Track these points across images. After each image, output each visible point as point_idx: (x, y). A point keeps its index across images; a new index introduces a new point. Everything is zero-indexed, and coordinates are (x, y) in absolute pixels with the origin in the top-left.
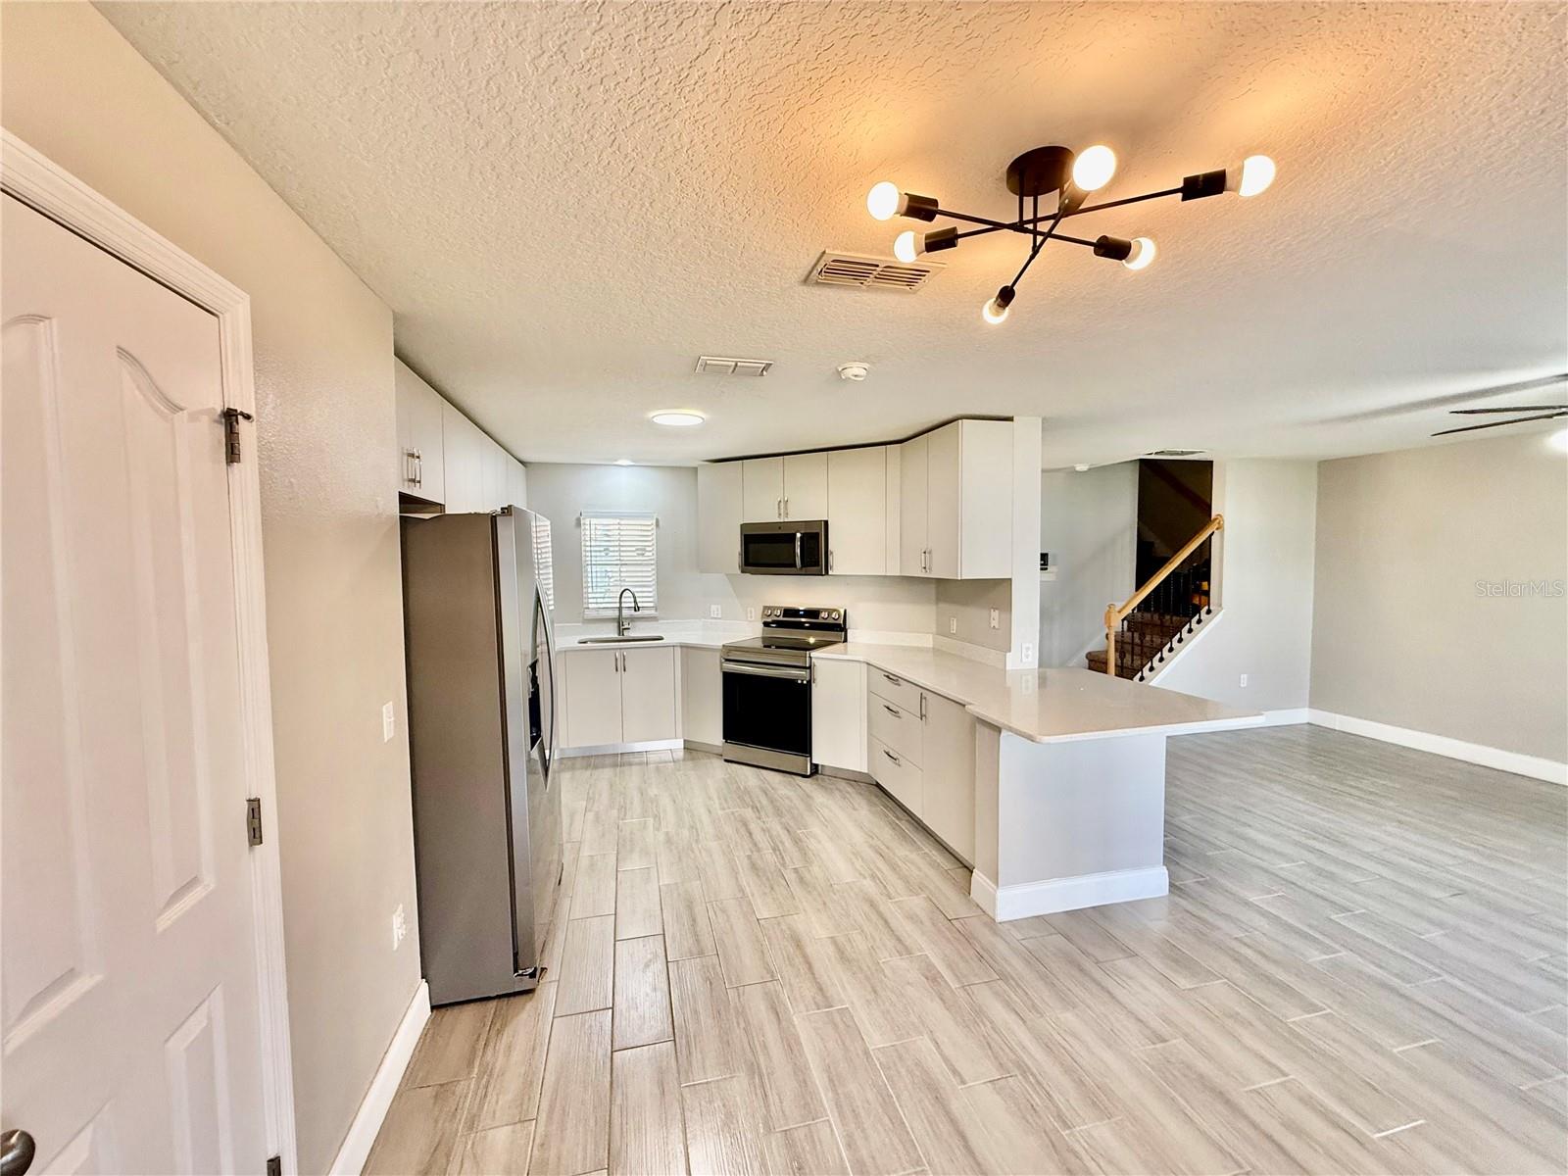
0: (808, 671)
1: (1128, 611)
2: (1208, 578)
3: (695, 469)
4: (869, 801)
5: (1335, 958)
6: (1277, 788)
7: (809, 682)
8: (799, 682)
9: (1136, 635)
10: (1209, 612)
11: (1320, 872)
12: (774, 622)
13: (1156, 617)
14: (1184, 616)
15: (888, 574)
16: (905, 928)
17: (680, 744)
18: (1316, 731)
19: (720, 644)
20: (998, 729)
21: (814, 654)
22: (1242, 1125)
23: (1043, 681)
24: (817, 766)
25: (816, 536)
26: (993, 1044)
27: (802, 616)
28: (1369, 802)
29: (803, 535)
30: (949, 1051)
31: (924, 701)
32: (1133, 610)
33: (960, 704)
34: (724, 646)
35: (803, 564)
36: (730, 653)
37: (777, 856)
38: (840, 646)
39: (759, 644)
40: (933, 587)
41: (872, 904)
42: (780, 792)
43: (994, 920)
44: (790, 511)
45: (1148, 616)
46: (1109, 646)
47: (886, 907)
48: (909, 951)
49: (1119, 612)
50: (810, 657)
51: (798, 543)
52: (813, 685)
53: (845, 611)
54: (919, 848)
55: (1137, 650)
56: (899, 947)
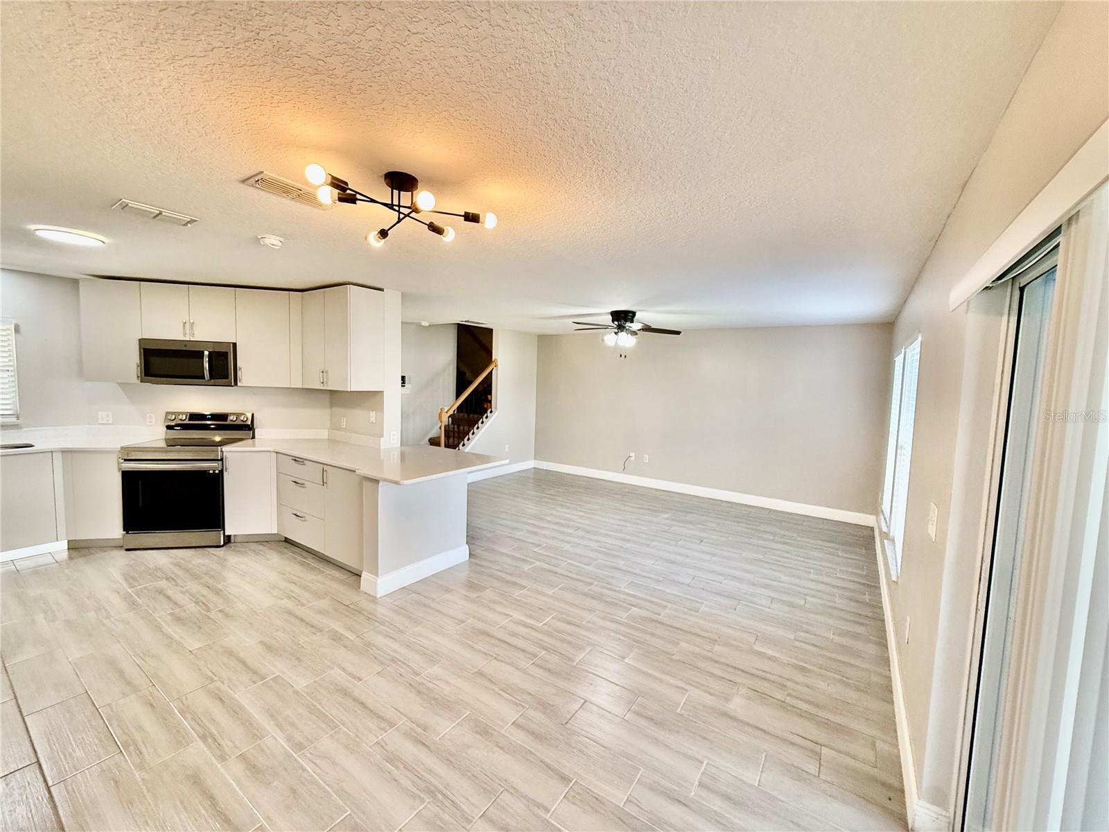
0: (220, 462)
1: (451, 412)
2: (491, 394)
3: (75, 282)
4: (281, 553)
5: (534, 567)
6: (518, 500)
7: (221, 472)
8: (211, 472)
9: (456, 426)
10: (491, 412)
11: (531, 532)
12: (177, 425)
13: (466, 415)
14: (480, 415)
15: (292, 387)
16: (318, 620)
17: (64, 545)
18: (536, 470)
19: (118, 446)
20: (376, 481)
21: (225, 448)
22: (493, 641)
23: (403, 455)
24: (229, 537)
25: (225, 355)
26: (378, 656)
27: (209, 419)
28: (553, 499)
29: (210, 354)
30: (350, 669)
31: (325, 472)
32: (454, 411)
33: (351, 470)
34: (122, 448)
35: (212, 377)
36: (127, 454)
37: (200, 606)
38: (250, 441)
39: (163, 444)
40: (328, 396)
41: (290, 613)
42: (194, 563)
43: (376, 598)
44: (196, 332)
45: (461, 414)
46: (441, 433)
47: (300, 611)
48: (321, 631)
49: (447, 412)
50: (222, 451)
51: (206, 360)
52: (225, 474)
53: (253, 415)
54: (323, 572)
55: (456, 435)
56: (313, 630)
